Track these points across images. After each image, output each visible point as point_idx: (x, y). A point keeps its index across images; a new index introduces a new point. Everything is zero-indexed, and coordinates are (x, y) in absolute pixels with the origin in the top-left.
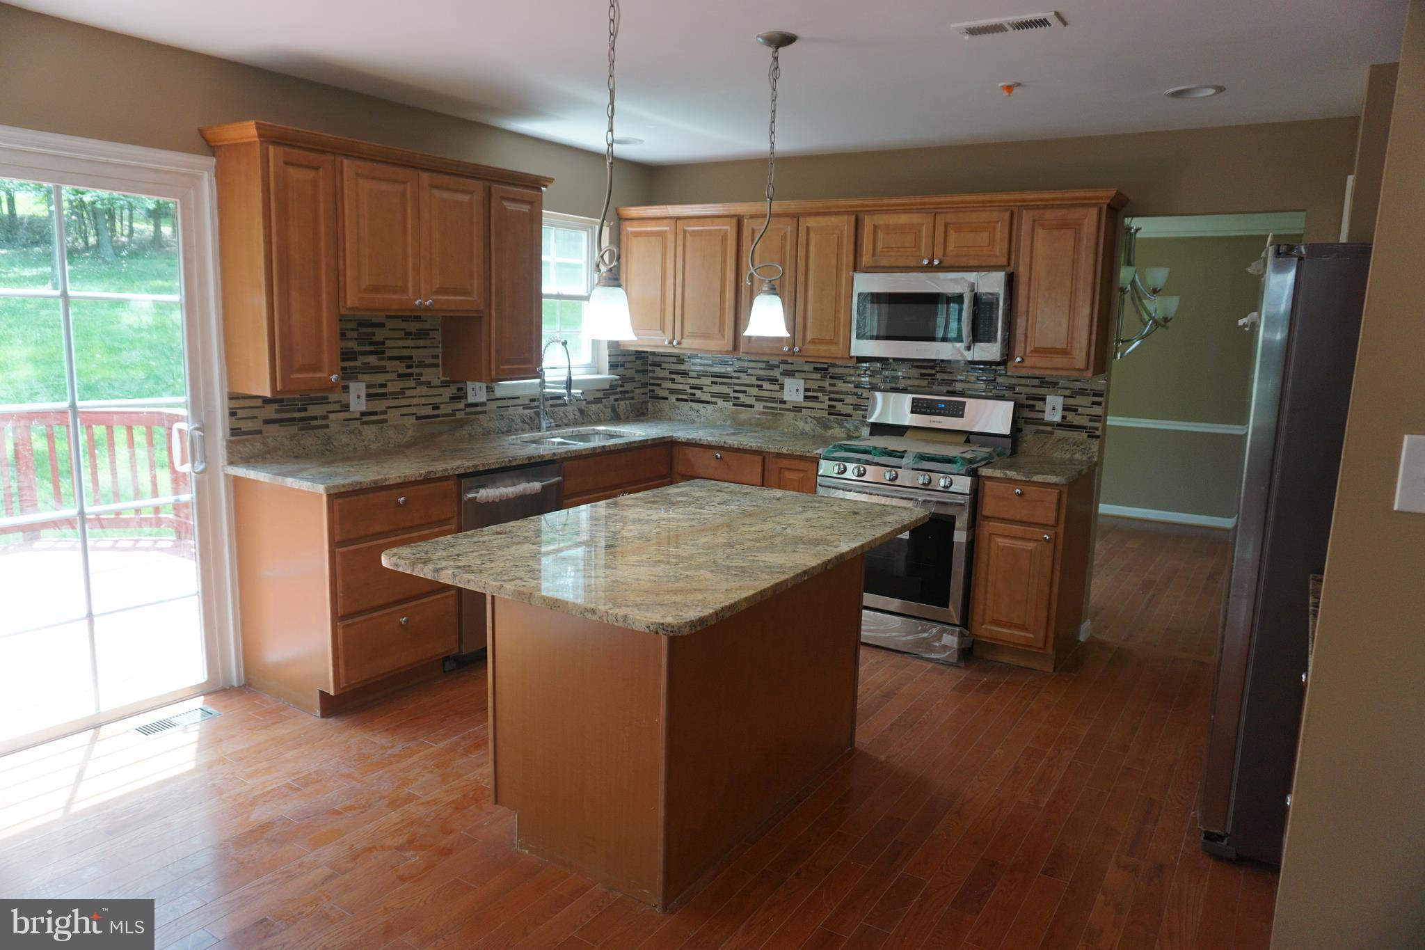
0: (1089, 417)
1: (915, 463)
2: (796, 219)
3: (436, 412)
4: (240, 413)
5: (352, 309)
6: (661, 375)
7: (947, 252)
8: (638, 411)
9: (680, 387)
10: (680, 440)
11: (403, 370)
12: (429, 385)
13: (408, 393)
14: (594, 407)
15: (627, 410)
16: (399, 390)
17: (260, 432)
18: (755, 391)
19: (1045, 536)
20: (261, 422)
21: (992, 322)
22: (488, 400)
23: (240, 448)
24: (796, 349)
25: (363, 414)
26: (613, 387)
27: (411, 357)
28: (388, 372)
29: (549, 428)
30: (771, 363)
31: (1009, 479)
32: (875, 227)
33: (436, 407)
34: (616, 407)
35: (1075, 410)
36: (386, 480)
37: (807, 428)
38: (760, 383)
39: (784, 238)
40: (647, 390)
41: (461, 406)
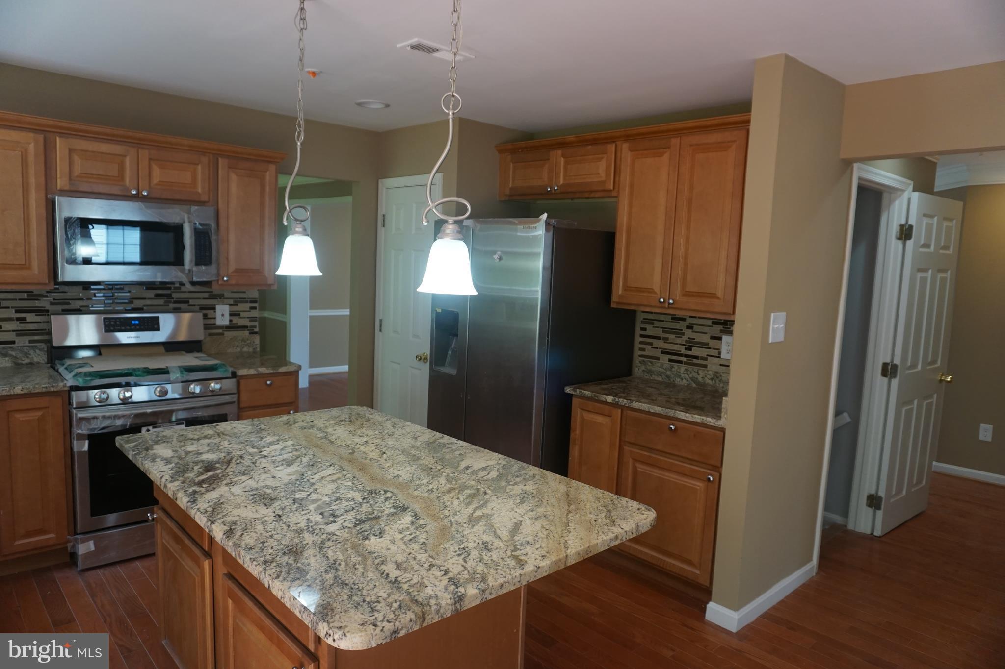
0: (248, 319)
1: (183, 376)
21: (207, 249)
31: (260, 374)
32: (71, 151)
35: (239, 315)
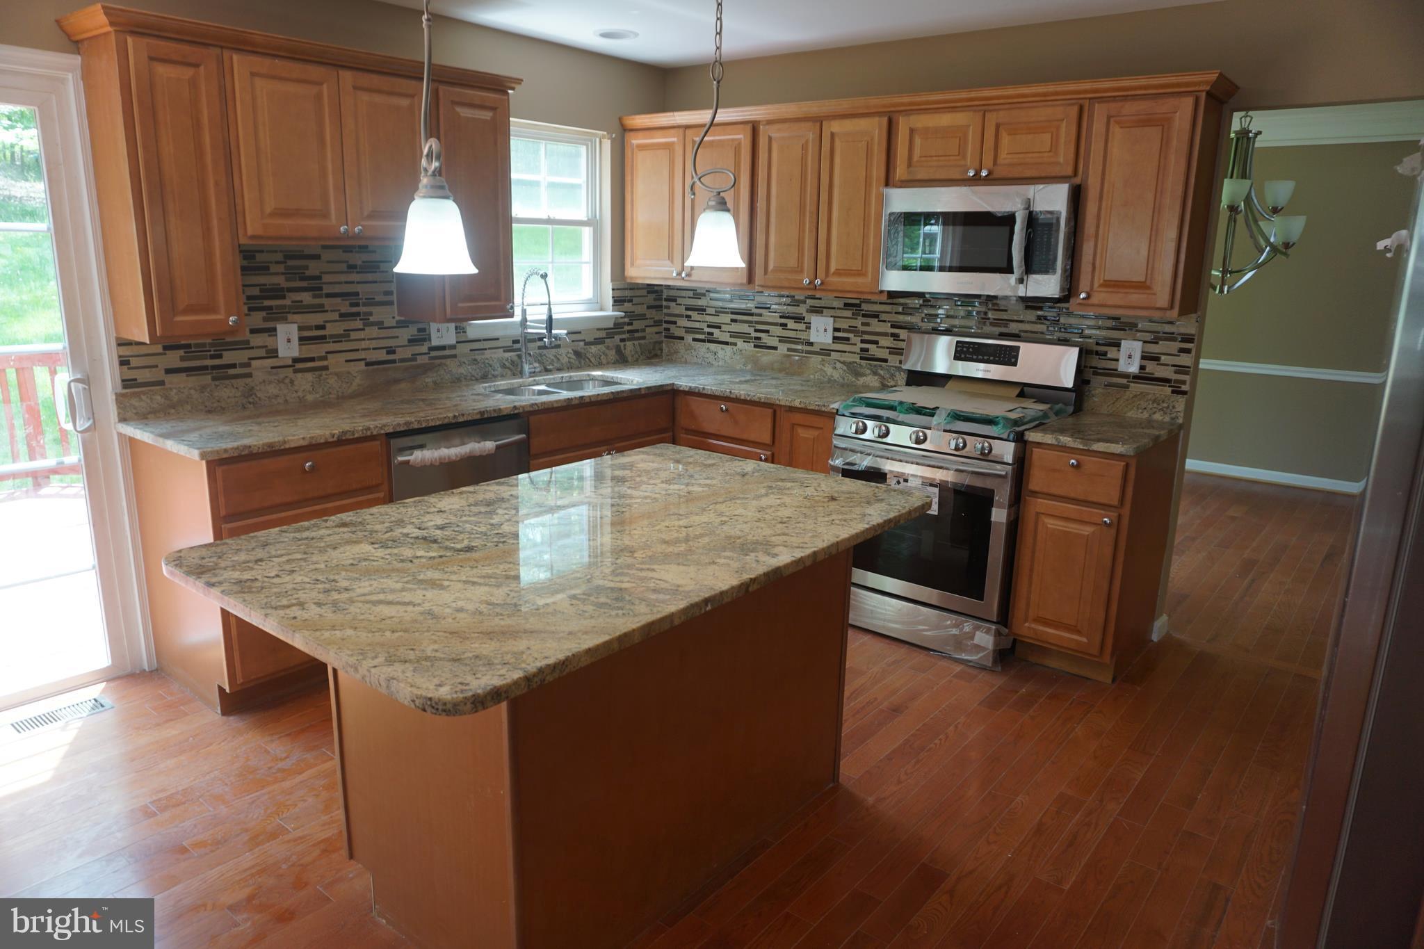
0: (1174, 368)
1: (947, 423)
2: (818, 124)
3: (391, 357)
4: (134, 362)
5: (253, 237)
6: (677, 312)
7: (1000, 161)
8: (650, 353)
9: (697, 325)
10: (681, 389)
11: (346, 308)
12: (380, 325)
13: (353, 335)
14: (593, 349)
15: (636, 352)
16: (342, 332)
17: (162, 383)
18: (777, 331)
19: (1106, 519)
20: (163, 372)
21: (1050, 249)
22: (458, 342)
23: (135, 402)
24: (818, 282)
25: (296, 360)
26: (618, 325)
27: (357, 294)
28: (327, 311)
29: (533, 374)
30: (796, 297)
31: (1062, 446)
32: (912, 131)
33: (391, 351)
34: (622, 348)
35: (1157, 359)
36: (285, 442)
37: (836, 375)
38: (783, 321)
39: (804, 147)
40: (661, 329)
41: (424, 349)
